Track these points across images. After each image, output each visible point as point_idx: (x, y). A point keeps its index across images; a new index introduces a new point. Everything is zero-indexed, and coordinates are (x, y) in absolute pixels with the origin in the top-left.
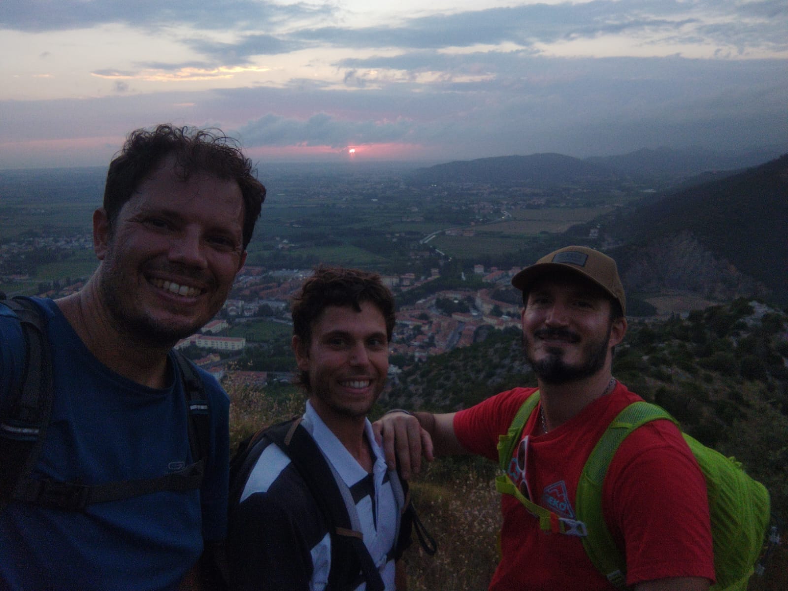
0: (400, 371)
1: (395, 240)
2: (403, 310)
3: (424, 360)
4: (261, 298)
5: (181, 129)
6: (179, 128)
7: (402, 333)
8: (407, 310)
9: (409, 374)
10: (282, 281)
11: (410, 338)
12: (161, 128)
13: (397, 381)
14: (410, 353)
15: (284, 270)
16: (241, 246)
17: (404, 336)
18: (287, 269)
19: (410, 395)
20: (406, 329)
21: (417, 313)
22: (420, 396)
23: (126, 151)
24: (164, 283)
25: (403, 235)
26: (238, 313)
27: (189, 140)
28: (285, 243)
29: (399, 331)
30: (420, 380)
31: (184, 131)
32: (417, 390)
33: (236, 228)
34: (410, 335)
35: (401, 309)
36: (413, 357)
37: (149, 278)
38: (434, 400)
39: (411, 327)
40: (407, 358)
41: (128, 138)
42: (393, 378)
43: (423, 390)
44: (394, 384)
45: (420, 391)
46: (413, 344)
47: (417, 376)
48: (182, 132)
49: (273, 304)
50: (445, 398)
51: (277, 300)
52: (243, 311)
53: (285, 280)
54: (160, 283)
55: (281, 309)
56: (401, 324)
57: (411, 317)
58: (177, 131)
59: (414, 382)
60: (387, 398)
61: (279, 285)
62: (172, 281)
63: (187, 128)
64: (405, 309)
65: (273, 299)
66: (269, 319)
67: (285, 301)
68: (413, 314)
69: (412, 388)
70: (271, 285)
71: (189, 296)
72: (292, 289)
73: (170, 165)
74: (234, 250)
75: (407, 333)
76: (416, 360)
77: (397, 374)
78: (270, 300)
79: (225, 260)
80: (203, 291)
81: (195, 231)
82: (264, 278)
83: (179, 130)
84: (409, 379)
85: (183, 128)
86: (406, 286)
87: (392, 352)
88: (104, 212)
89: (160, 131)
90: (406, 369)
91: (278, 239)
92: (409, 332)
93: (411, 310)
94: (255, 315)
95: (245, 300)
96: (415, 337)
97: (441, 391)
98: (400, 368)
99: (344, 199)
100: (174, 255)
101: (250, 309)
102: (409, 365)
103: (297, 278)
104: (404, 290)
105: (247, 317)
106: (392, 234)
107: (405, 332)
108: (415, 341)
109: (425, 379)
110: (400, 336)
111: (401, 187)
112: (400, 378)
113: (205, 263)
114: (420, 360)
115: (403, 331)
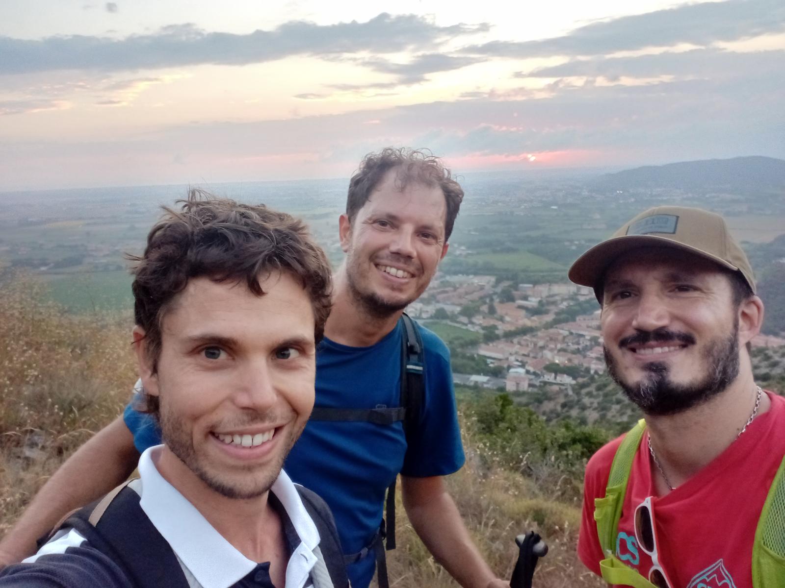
0: (574, 382)
1: (574, 248)
2: (580, 320)
3: (601, 373)
4: (438, 302)
5: (400, 150)
6: (398, 149)
7: (578, 344)
8: (585, 319)
9: (583, 386)
10: (457, 286)
11: (586, 349)
12: (386, 150)
13: (570, 392)
14: (585, 365)
15: (460, 275)
16: (443, 239)
17: (580, 347)
18: (463, 275)
19: (584, 408)
20: (582, 340)
21: (595, 323)
22: (595, 409)
23: (362, 169)
24: (386, 268)
25: (583, 242)
26: (416, 315)
27: (405, 158)
28: (463, 250)
29: (574, 341)
30: (595, 393)
31: (402, 151)
32: (592, 403)
33: (439, 225)
34: (586, 346)
35: (577, 318)
36: (588, 370)
37: (377, 265)
38: (609, 415)
39: (588, 338)
40: (583, 369)
41: (363, 159)
42: (566, 389)
43: (598, 403)
44: (566, 395)
45: (595, 405)
46: (589, 355)
47: (592, 388)
48: (401, 152)
49: (449, 308)
50: (622, 414)
51: (453, 304)
52: (420, 314)
53: (461, 284)
54: (383, 268)
55: (456, 313)
56: (576, 334)
57: (588, 327)
58: (397, 151)
59: (589, 394)
60: (559, 408)
61: (455, 289)
62: (391, 267)
63: (404, 148)
64: (582, 319)
65: (449, 302)
66: (444, 322)
67: (460, 305)
68: (590, 325)
69: (586, 400)
70: (447, 289)
71: (403, 277)
72: (467, 293)
73: (391, 179)
74: (437, 242)
75: (583, 343)
76: (592, 372)
77: (571, 385)
78: (447, 304)
79: (430, 251)
80: (413, 276)
81: (409, 229)
82: (442, 282)
83: (398, 150)
84: (584, 391)
85: (402, 149)
86: (584, 295)
87: (566, 362)
88: (347, 217)
89: (385, 152)
90: (580, 380)
91: (456, 245)
92: (585, 343)
93: (588, 320)
94: (431, 317)
95: (424, 304)
96: (591, 349)
97: (618, 407)
98: (575, 378)
99: (523, 207)
100: (394, 248)
101: (427, 312)
102: (583, 377)
103: (473, 284)
104: (582, 299)
105: (424, 319)
106: (571, 241)
107: (581, 342)
108: (592, 353)
109: (601, 393)
110: (576, 347)
111: (583, 194)
112: (574, 390)
113: (415, 254)
114: (596, 372)
115: (579, 341)
